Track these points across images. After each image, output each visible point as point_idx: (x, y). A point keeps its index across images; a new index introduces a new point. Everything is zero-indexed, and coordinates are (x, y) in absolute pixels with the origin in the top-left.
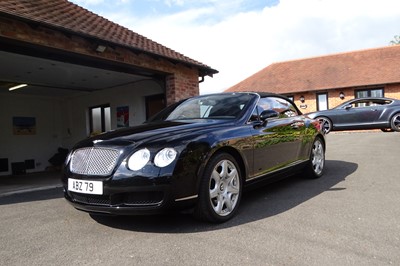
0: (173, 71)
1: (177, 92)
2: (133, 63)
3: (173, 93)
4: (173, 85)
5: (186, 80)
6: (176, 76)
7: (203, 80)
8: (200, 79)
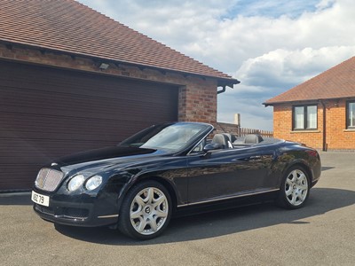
0: (185, 83)
1: (188, 105)
2: (139, 78)
3: (184, 105)
4: (185, 98)
5: (200, 92)
6: (188, 88)
7: (224, 90)
8: (220, 88)
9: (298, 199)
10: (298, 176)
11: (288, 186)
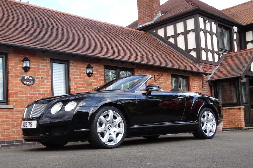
9: (210, 131)
10: (208, 115)
11: (203, 123)
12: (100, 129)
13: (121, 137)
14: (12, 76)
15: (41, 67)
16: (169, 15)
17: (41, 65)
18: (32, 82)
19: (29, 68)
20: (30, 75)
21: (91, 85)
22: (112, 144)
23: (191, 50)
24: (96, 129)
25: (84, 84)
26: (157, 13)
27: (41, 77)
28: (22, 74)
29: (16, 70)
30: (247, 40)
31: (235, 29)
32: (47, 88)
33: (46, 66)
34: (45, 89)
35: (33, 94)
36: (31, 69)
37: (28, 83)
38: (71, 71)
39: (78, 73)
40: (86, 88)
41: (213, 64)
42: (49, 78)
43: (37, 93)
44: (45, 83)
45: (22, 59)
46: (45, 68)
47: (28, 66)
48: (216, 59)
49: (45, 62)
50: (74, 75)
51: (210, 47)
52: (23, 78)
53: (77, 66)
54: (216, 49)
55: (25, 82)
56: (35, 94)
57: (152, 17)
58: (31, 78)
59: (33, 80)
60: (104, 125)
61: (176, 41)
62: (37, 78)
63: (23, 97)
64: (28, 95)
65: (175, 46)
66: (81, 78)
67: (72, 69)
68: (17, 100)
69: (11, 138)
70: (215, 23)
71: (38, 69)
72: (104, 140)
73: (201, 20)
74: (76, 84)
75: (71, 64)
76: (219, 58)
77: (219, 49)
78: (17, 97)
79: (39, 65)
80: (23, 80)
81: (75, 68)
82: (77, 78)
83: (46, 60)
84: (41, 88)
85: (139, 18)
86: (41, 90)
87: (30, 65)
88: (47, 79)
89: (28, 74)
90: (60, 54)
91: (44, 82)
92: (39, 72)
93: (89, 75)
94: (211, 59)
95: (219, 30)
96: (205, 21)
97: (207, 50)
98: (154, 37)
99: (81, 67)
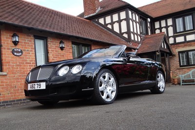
10: (160, 76)
12: (100, 88)
13: (114, 94)
14: (5, 49)
15: (26, 41)
16: (107, 9)
17: (27, 40)
18: (21, 54)
19: (18, 42)
20: (19, 48)
21: (63, 56)
22: (109, 100)
23: (124, 33)
24: (98, 88)
25: (58, 55)
26: (98, 8)
27: (27, 50)
28: (12, 47)
29: (7, 43)
30: (156, 28)
31: (149, 20)
32: (32, 58)
33: (31, 41)
34: (31, 59)
35: (22, 63)
36: (19, 43)
37: (18, 54)
38: (49, 46)
39: (54, 47)
40: (60, 58)
41: (138, 43)
42: (34, 50)
43: (25, 62)
44: (31, 54)
45: (12, 35)
46: (30, 43)
47: (17, 40)
48: (139, 40)
49: (29, 37)
50: (51, 48)
51: (135, 32)
52: (14, 50)
53: (53, 42)
54: (139, 33)
55: (15, 54)
56: (24, 63)
57: (95, 10)
58: (20, 50)
59: (21, 52)
60: (103, 85)
61: (113, 27)
62: (24, 50)
63: (14, 66)
64: (18, 64)
65: (112, 30)
66: (56, 51)
67: (50, 44)
68: (9, 68)
69: (6, 99)
70: (138, 15)
71: (25, 43)
72: (104, 97)
73: (130, 12)
74: (53, 55)
75: (49, 40)
76: (141, 39)
77: (141, 33)
78: (9, 65)
79: (25, 40)
80: (13, 52)
81: (52, 43)
82: (54, 51)
83: (30, 36)
84: (28, 58)
85: (85, 11)
86: (28, 60)
87: (19, 39)
88: (32, 51)
89: (17, 47)
90: (41, 31)
91: (29, 53)
92: (25, 45)
93: (62, 48)
94: (136, 40)
95: (140, 20)
96: (132, 13)
97: (134, 34)
98: (97, 24)
99: (55, 42)
